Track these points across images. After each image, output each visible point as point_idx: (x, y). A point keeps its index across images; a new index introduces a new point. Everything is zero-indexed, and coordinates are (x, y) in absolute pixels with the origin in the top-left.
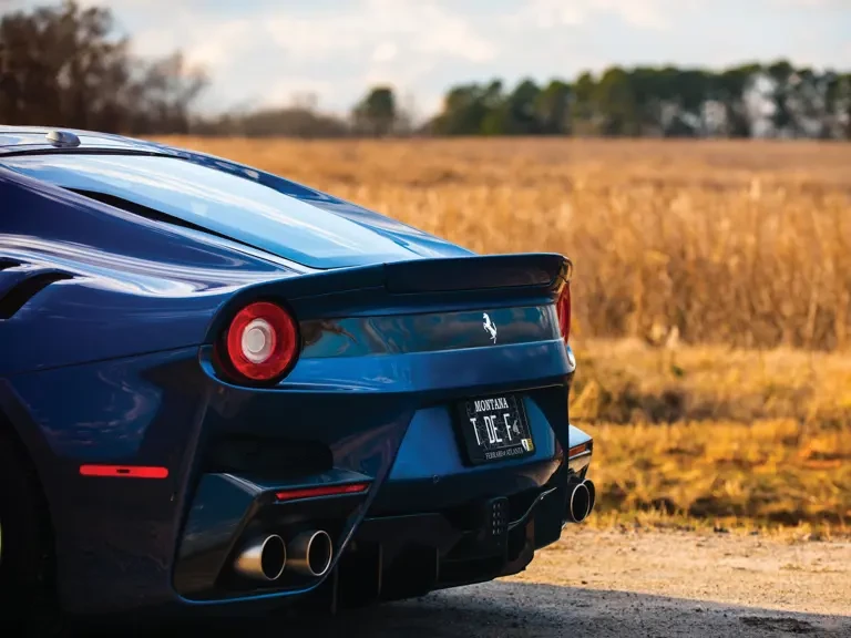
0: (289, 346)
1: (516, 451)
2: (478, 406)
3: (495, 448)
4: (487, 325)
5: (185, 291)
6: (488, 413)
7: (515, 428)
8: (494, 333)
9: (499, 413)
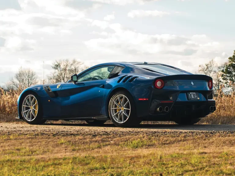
0: (163, 85)
1: (196, 99)
2: (190, 93)
3: (193, 98)
4: (192, 83)
5: (149, 78)
6: (192, 94)
7: (197, 96)
8: (193, 84)
9: (194, 94)
